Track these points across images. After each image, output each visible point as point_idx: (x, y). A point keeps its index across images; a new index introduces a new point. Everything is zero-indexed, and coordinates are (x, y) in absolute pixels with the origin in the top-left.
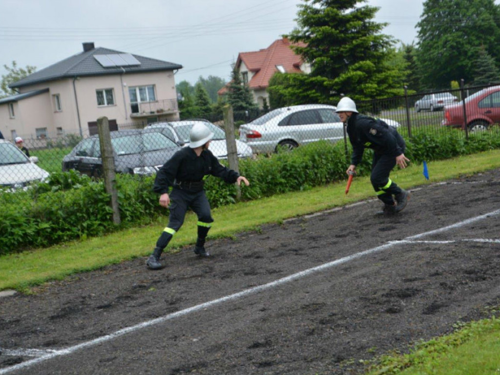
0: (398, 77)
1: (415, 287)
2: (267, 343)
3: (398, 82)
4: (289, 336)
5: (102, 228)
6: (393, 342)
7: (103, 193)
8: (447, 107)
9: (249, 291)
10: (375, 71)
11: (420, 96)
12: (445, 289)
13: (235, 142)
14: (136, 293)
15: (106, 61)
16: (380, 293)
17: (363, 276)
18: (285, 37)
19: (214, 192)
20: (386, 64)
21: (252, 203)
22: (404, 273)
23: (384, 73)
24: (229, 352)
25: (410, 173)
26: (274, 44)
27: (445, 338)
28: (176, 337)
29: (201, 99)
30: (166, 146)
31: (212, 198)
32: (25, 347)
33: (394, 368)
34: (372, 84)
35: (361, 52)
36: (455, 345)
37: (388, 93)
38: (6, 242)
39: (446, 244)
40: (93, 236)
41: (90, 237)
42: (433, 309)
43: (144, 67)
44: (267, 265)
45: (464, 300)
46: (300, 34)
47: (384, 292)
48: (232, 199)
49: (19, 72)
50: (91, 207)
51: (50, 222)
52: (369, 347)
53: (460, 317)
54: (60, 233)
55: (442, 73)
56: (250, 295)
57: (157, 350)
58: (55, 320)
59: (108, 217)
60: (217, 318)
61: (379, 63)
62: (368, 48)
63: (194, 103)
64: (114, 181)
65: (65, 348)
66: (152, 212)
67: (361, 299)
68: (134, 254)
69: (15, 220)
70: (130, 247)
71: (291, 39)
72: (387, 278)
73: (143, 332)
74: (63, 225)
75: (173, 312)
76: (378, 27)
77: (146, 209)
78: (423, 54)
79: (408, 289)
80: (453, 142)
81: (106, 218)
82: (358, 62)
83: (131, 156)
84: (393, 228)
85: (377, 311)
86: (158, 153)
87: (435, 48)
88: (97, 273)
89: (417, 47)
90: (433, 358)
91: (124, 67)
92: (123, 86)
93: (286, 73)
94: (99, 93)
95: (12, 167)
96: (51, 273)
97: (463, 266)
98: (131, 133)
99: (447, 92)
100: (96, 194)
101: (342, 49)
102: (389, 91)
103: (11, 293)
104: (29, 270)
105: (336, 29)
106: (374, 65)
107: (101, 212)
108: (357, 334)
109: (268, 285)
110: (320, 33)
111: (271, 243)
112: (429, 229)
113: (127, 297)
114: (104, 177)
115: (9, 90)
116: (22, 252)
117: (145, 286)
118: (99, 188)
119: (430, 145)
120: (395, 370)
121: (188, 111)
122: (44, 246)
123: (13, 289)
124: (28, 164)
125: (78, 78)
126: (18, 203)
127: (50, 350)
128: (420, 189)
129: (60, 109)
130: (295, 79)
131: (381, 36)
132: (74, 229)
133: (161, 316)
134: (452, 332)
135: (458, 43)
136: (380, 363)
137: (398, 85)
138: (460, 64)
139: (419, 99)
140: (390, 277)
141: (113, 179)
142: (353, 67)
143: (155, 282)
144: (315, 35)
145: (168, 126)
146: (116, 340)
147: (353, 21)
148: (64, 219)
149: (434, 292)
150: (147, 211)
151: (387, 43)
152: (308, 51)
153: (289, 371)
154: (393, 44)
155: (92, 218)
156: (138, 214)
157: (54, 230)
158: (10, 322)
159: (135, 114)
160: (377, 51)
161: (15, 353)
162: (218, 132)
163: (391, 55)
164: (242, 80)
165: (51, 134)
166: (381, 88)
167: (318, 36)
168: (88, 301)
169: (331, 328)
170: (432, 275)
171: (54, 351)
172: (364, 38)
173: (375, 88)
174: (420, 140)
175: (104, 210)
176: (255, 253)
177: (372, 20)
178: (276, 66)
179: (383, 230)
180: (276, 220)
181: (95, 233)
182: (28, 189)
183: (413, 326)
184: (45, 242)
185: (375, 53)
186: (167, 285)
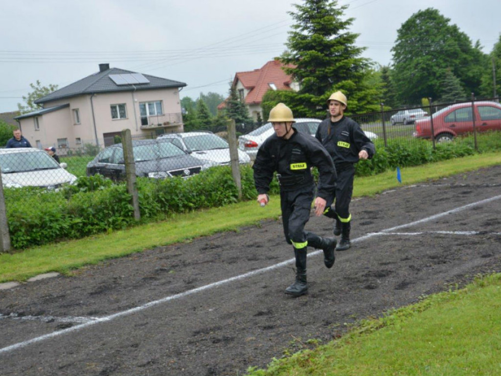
0: (376, 95)
1: (389, 270)
2: (269, 312)
3: (376, 98)
4: (287, 307)
5: (125, 223)
6: (370, 310)
7: (126, 194)
8: (417, 121)
9: (253, 273)
10: (356, 90)
11: (395, 111)
12: (413, 270)
13: (237, 151)
14: (158, 274)
15: (120, 80)
16: (360, 274)
17: (347, 261)
18: (277, 59)
19: (219, 193)
20: (365, 83)
21: (251, 202)
22: (381, 258)
23: (363, 92)
24: (239, 319)
25: (386, 177)
26: (266, 65)
27: (411, 306)
28: (195, 308)
29: (202, 113)
30: (175, 154)
31: (217, 198)
32: (73, 316)
33: (371, 328)
34: (353, 100)
35: (343, 73)
36: (420, 311)
37: (367, 109)
38: (46, 235)
39: (414, 236)
40: (118, 229)
41: (115, 231)
42: (403, 285)
43: (153, 85)
44: (266, 253)
45: (428, 279)
46: (290, 57)
47: (363, 273)
48: (234, 199)
49: (43, 90)
50: (115, 205)
51: (82, 218)
52: (352, 314)
53: (424, 291)
54: (90, 227)
55: (414, 91)
56: (253, 276)
57: (181, 318)
58: (94, 296)
59: (130, 214)
60: (227, 293)
61: (359, 82)
62: (348, 69)
63: (196, 116)
64: (135, 183)
65: (105, 316)
66: (167, 209)
67: (345, 278)
68: (155, 244)
69: (53, 216)
70: (151, 238)
71: (283, 61)
72: (366, 262)
73: (167, 304)
74: (92, 220)
75: (190, 289)
76: (358, 51)
77: (161, 207)
78: (397, 74)
79: (383, 271)
80: (422, 151)
81: (128, 215)
82: (341, 81)
83: (145, 163)
84: (371, 223)
85: (358, 288)
86: (169, 160)
87: (408, 69)
88: (125, 259)
89: (392, 68)
90: (402, 321)
91: (135, 85)
92: (134, 102)
93: (278, 91)
94: (113, 108)
95: (46, 172)
96: (87, 259)
97: (428, 252)
98: (145, 143)
99: (419, 108)
100: (120, 194)
101: (327, 70)
102: (368, 106)
103: (55, 274)
104: (67, 257)
105: (322, 53)
106: (355, 85)
107: (124, 210)
108: (342, 305)
109: (268, 268)
110: (308, 56)
111: (269, 236)
112: (402, 224)
113: (151, 278)
114: (127, 180)
115: (35, 105)
116: (59, 242)
117: (165, 270)
118: (122, 189)
119: (403, 154)
120: (372, 330)
121: (191, 124)
122: (77, 238)
123: (56, 271)
124: (59, 169)
125: (95, 95)
126: (54, 201)
127: (93, 318)
128: (394, 191)
129: (78, 121)
130: (286, 96)
131: (361, 59)
132: (102, 224)
133: (181, 292)
134: (418, 302)
135: (427, 65)
136: (360, 325)
137: (376, 102)
138: (430, 83)
139: (393, 114)
140: (369, 261)
141: (135, 182)
142: (337, 86)
143: (173, 266)
144: (303, 58)
145: (177, 137)
146: (146, 310)
147: (337, 46)
148: (94, 215)
149: (404, 272)
150: (163, 209)
151: (366, 65)
152: (297, 72)
153: (288, 332)
154: (371, 65)
155: (117, 214)
156: (155, 211)
157: (85, 224)
158: (57, 297)
159: (145, 127)
160: (356, 71)
161: (65, 320)
162: (217, 140)
163: (370, 76)
164: (239, 96)
165: (72, 144)
166: (361, 104)
167: (306, 59)
168: (119, 281)
169: (321, 301)
170: (402, 260)
171: (97, 318)
172: (345, 61)
173: (356, 104)
174: (395, 149)
175: (126, 208)
176: (256, 243)
177: (353, 45)
178: (268, 84)
179: (363, 224)
180: (273, 216)
181: (119, 227)
182: (60, 190)
183: (387, 298)
184: (78, 234)
185: (356, 73)
186: (184, 269)
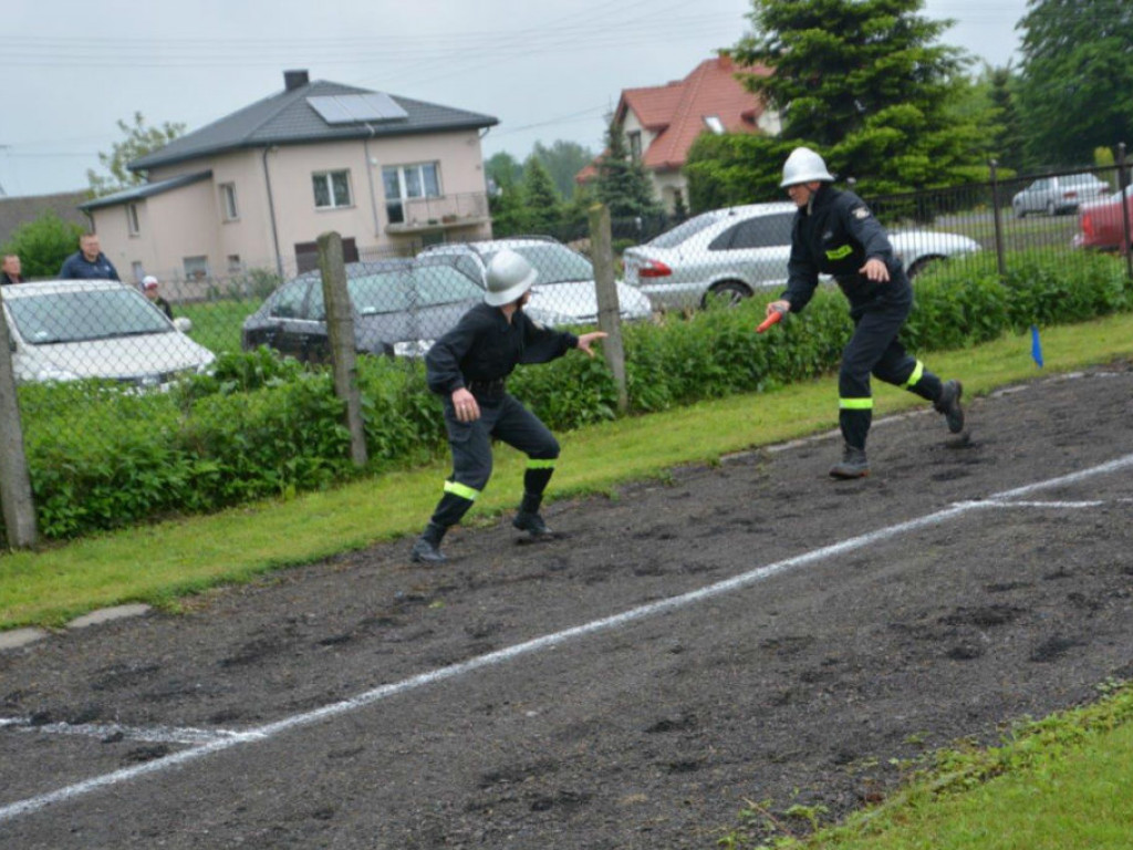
0: (977, 140)
1: (1012, 604)
2: (686, 721)
3: (975, 150)
4: (734, 707)
5: (327, 472)
6: (964, 721)
7: (330, 398)
8: (1086, 206)
9: (647, 609)
10: (924, 129)
11: (1024, 181)
12: (1079, 607)
13: (614, 287)
14: (402, 612)
15: (335, 110)
16: (933, 617)
17: (898, 578)
18: (725, 54)
19: (569, 394)
20: (949, 111)
21: (651, 419)
22: (989, 571)
23: (943, 133)
24: (606, 740)
25: (1001, 353)
26: (699, 69)
27: (1079, 712)
28: (490, 707)
29: (538, 191)
30: (465, 295)
31: (564, 409)
32: (173, 724)
33: (966, 776)
34: (916, 155)
35: (894, 86)
36: (1103, 729)
37: (954, 176)
38: (127, 502)
39: (1081, 510)
40: (309, 488)
41: (303, 493)
42: (1051, 651)
43: (415, 123)
44: (685, 554)
45: (1122, 631)
46: (757, 48)
47: (941, 614)
48: (608, 410)
49: (150, 136)
50: (303, 427)
51: (219, 460)
52: (911, 732)
53: (1113, 668)
54: (238, 483)
55: (1076, 128)
56: (649, 617)
57: (451, 734)
58: (233, 668)
59: (341, 449)
60: (577, 667)
61: (932, 108)
62: (907, 77)
63: (524, 201)
64: (355, 371)
65: (255, 727)
66: (435, 438)
67: (893, 627)
68: (398, 529)
69: (145, 455)
70: (389, 513)
71: (740, 58)
72: (949, 583)
73: (420, 694)
74: (245, 465)
75: (481, 653)
76: (931, 29)
77: (421, 432)
78: (1032, 88)
79: (995, 607)
80: (1099, 282)
81: (337, 452)
82: (886, 107)
83: (389, 317)
84: (964, 474)
85: (928, 654)
86: (440, 311)
87: (1061, 75)
88: (319, 569)
89: (1019, 72)
90: (1053, 756)
91: (373, 122)
92: (369, 166)
93: (727, 134)
94: (319, 180)
95: (139, 340)
96: (221, 568)
97: (1119, 556)
98: (388, 268)
99: (1085, 171)
100: (314, 398)
101: (850, 80)
102: (955, 170)
103: (139, 609)
104: (175, 562)
105: (838, 35)
106: (922, 115)
107: (325, 438)
108: (885, 704)
109: (689, 596)
110: (802, 44)
111: (694, 508)
112: (1045, 477)
113: (384, 621)
114: (332, 362)
115: (128, 174)
116: (159, 522)
117: (421, 598)
118: (321, 386)
119: (1046, 292)
120: (968, 781)
121: (509, 220)
122: (206, 511)
123: (142, 600)
124: (171, 335)
125: (275, 148)
126: (151, 419)
127: (223, 731)
128: (1022, 388)
129: (234, 214)
130: (746, 147)
131: (939, 49)
132: (270, 475)
133: (456, 661)
134: (1096, 700)
135: (1111, 61)
136: (935, 766)
137: (976, 159)
138: (1115, 109)
139: (1021, 189)
140: (957, 580)
141: (352, 367)
142: (876, 118)
143: (444, 590)
144: (790, 48)
145: (468, 252)
146: (361, 711)
147: (877, 17)
148: (248, 453)
149: (1053, 612)
150: (425, 437)
151: (951, 64)
152: (775, 84)
153: (735, 781)
154: (966, 66)
155: (308, 451)
156: (405, 442)
157: (225, 476)
158: (140, 672)
159: (396, 227)
160: (926, 81)
161: (152, 736)
162: (578, 264)
163: (961, 92)
164: (629, 149)
165: (217, 269)
166: (937, 166)
167: (798, 51)
168: (301, 628)
169: (827, 691)
170: (1049, 577)
171: (232, 733)
172: (900, 54)
173: (925, 166)
174: (1025, 280)
175: (331, 434)
176: (659, 528)
177: (919, 13)
178: (703, 119)
179: (941, 478)
180: (704, 457)
181: (313, 482)
182: (172, 388)
183: (1008, 688)
184: (208, 502)
185: (925, 87)
186: (468, 597)
